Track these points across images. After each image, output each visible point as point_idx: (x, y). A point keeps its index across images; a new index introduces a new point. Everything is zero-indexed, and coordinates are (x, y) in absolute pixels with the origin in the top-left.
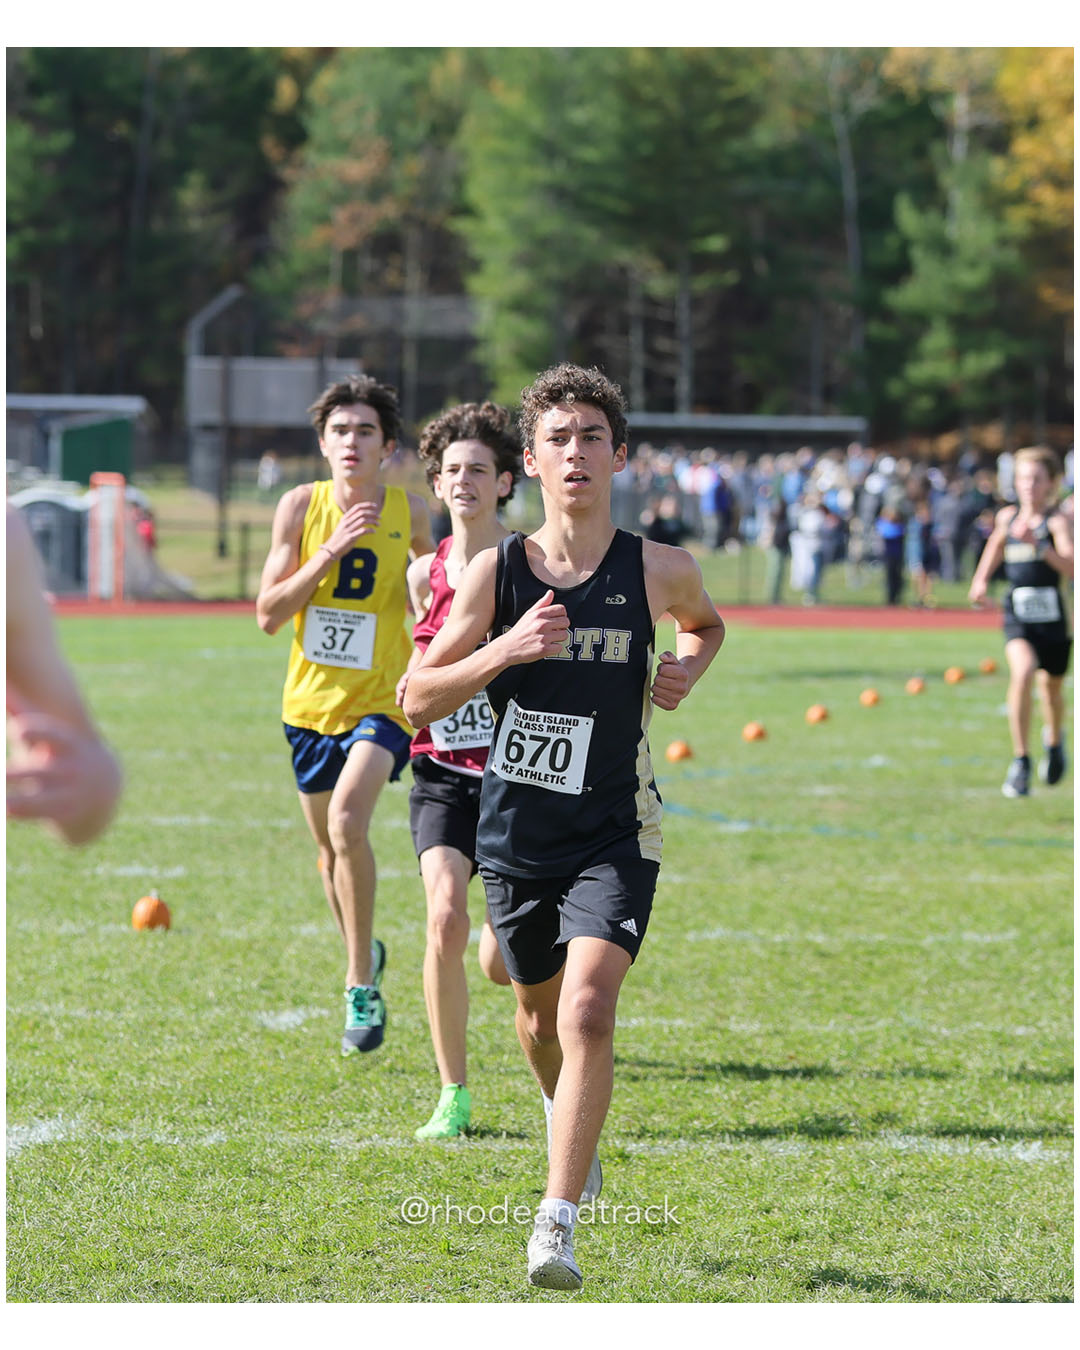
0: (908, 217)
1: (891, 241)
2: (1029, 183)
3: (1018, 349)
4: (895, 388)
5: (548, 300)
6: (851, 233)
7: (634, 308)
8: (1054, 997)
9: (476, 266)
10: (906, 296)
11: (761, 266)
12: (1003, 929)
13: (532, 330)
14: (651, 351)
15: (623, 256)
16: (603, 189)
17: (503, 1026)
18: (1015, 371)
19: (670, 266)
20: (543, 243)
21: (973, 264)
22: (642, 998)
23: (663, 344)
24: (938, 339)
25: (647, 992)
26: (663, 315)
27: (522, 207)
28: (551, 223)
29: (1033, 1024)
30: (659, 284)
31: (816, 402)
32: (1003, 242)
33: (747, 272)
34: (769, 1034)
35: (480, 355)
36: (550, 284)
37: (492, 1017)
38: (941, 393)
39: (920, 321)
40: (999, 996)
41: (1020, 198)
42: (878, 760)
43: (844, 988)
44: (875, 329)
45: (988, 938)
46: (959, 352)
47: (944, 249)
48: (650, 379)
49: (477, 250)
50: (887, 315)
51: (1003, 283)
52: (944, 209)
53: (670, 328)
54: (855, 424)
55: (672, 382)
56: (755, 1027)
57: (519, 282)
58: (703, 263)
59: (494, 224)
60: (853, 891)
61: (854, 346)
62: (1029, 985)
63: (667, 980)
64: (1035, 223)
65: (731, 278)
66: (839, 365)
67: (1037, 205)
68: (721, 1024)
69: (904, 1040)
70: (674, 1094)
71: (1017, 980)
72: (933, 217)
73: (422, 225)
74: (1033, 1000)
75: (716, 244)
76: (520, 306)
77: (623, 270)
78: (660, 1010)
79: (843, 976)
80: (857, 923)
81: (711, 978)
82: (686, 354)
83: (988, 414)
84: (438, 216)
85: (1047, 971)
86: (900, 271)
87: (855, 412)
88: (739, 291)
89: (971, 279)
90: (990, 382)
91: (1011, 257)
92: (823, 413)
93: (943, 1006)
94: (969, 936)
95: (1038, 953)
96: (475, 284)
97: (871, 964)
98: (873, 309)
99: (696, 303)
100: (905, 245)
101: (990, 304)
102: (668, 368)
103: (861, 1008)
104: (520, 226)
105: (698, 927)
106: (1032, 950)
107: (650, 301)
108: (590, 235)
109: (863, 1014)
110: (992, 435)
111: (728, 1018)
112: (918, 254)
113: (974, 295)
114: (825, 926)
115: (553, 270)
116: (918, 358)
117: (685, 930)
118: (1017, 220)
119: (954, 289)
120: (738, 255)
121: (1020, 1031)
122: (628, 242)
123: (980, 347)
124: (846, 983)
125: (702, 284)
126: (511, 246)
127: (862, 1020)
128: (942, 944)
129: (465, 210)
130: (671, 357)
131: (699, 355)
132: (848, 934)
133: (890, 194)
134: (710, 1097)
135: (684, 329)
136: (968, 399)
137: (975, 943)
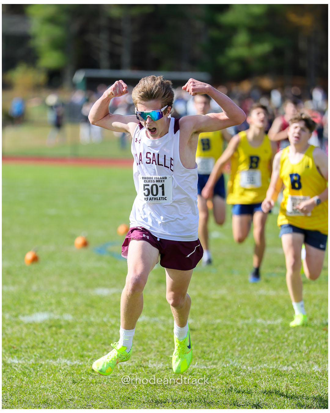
4: (222, 60)
7: (103, 22)
8: (300, 351)
12: (275, 319)
14: (112, 42)
17: (42, 365)
18: (277, 52)
23: (117, 39)
24: (242, 38)
26: (116, 26)
29: (291, 365)
34: (167, 369)
36: (66, 11)
37: (36, 360)
38: (242, 62)
39: (233, 30)
43: (202, 347)
45: (269, 322)
46: (250, 44)
48: (111, 55)
53: (119, 32)
56: (161, 365)
60: (205, 298)
61: (204, 41)
66: (197, 49)
68: (145, 364)
69: (230, 372)
80: (208, 314)
82: (126, 43)
83: (264, 72)
89: (257, 10)
90: (264, 58)
93: (248, 356)
94: (260, 321)
96: (30, 10)
97: (214, 334)
98: (212, 23)
101: (265, 22)
103: (210, 357)
109: (211, 359)
110: (266, 83)
111: (148, 361)
113: (258, 18)
116: (233, 46)
119: (250, 15)
121: (285, 368)
124: (204, 344)
127: (211, 363)
128: (247, 325)
131: (134, 44)
132: (203, 319)
135: (126, 32)
136: (256, 65)
137: (263, 325)
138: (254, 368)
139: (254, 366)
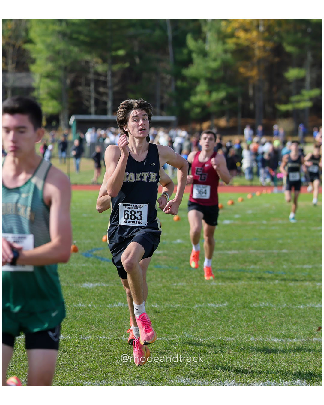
0: (191, 43)
1: (185, 51)
2: (236, 29)
3: (231, 90)
4: (187, 105)
5: (59, 73)
6: (170, 49)
7: (91, 76)
8: (241, 327)
9: (33, 61)
10: (190, 71)
11: (137, 60)
12: (223, 302)
13: (54, 85)
14: (97, 92)
15: (88, 57)
16: (80, 33)
18: (231, 98)
19: (104, 61)
20: (58, 53)
21: (215, 60)
22: (91, 328)
23: (102, 90)
24: (202, 87)
25: (93, 327)
26: (102, 79)
27: (49, 40)
28: (61, 46)
29: (233, 337)
30: (101, 68)
31: (158, 110)
32: (226, 51)
33: (133, 63)
35: (35, 94)
36: (60, 67)
38: (203, 107)
39: (196, 80)
40: (221, 327)
41: (232, 35)
42: (179, 241)
43: (165, 324)
44: (179, 83)
45: (217, 306)
46: (210, 92)
47: (204, 54)
48: (97, 102)
49: (34, 56)
50: (184, 78)
51: (226, 66)
52: (204, 40)
53: (104, 83)
54: (173, 118)
55: (106, 103)
57: (49, 67)
58: (116, 60)
59: (40, 46)
60: (169, 289)
61: (172, 90)
62: (232, 323)
63: (100, 322)
64: (237, 44)
65: (127, 65)
66: (166, 97)
67: (238, 38)
68: (120, 338)
70: (102, 363)
71: (227, 321)
72: (200, 42)
73: (14, 46)
74: (233, 328)
75: (121, 53)
76: (49, 76)
77: (87, 62)
78: (97, 333)
79: (164, 320)
80: (170, 300)
81: (116, 321)
82: (110, 93)
83: (221, 114)
84: (19, 43)
85: (239, 317)
86: (189, 62)
87: (172, 114)
88: (130, 69)
89: (214, 65)
90: (221, 103)
91: (229, 56)
92: (161, 115)
93: (200, 330)
94: (210, 305)
95: (236, 311)
96: (33, 68)
97: (175, 315)
98: (178, 76)
99: (114, 74)
100: (190, 52)
101: (221, 74)
102: (104, 98)
104: (49, 46)
105: (111, 303)
106: (233, 310)
107: (97, 73)
108: (76, 49)
109: (171, 334)
110: (222, 122)
111: (122, 336)
112: (194, 56)
113: (215, 71)
114: (158, 302)
115: (61, 63)
116: (195, 94)
117: (107, 304)
118: (231, 44)
119: (208, 69)
120: (129, 57)
121: (229, 339)
122: (90, 52)
123: (217, 90)
124: (166, 323)
125: (116, 67)
126: (46, 54)
127: (171, 336)
128: (200, 308)
129: (30, 41)
130: (106, 94)
131: (115, 93)
132: (167, 304)
133: (185, 34)
134: (115, 365)
135: (109, 84)
136: (214, 109)
137: (213, 307)
138: (205, 339)
139: (204, 338)
